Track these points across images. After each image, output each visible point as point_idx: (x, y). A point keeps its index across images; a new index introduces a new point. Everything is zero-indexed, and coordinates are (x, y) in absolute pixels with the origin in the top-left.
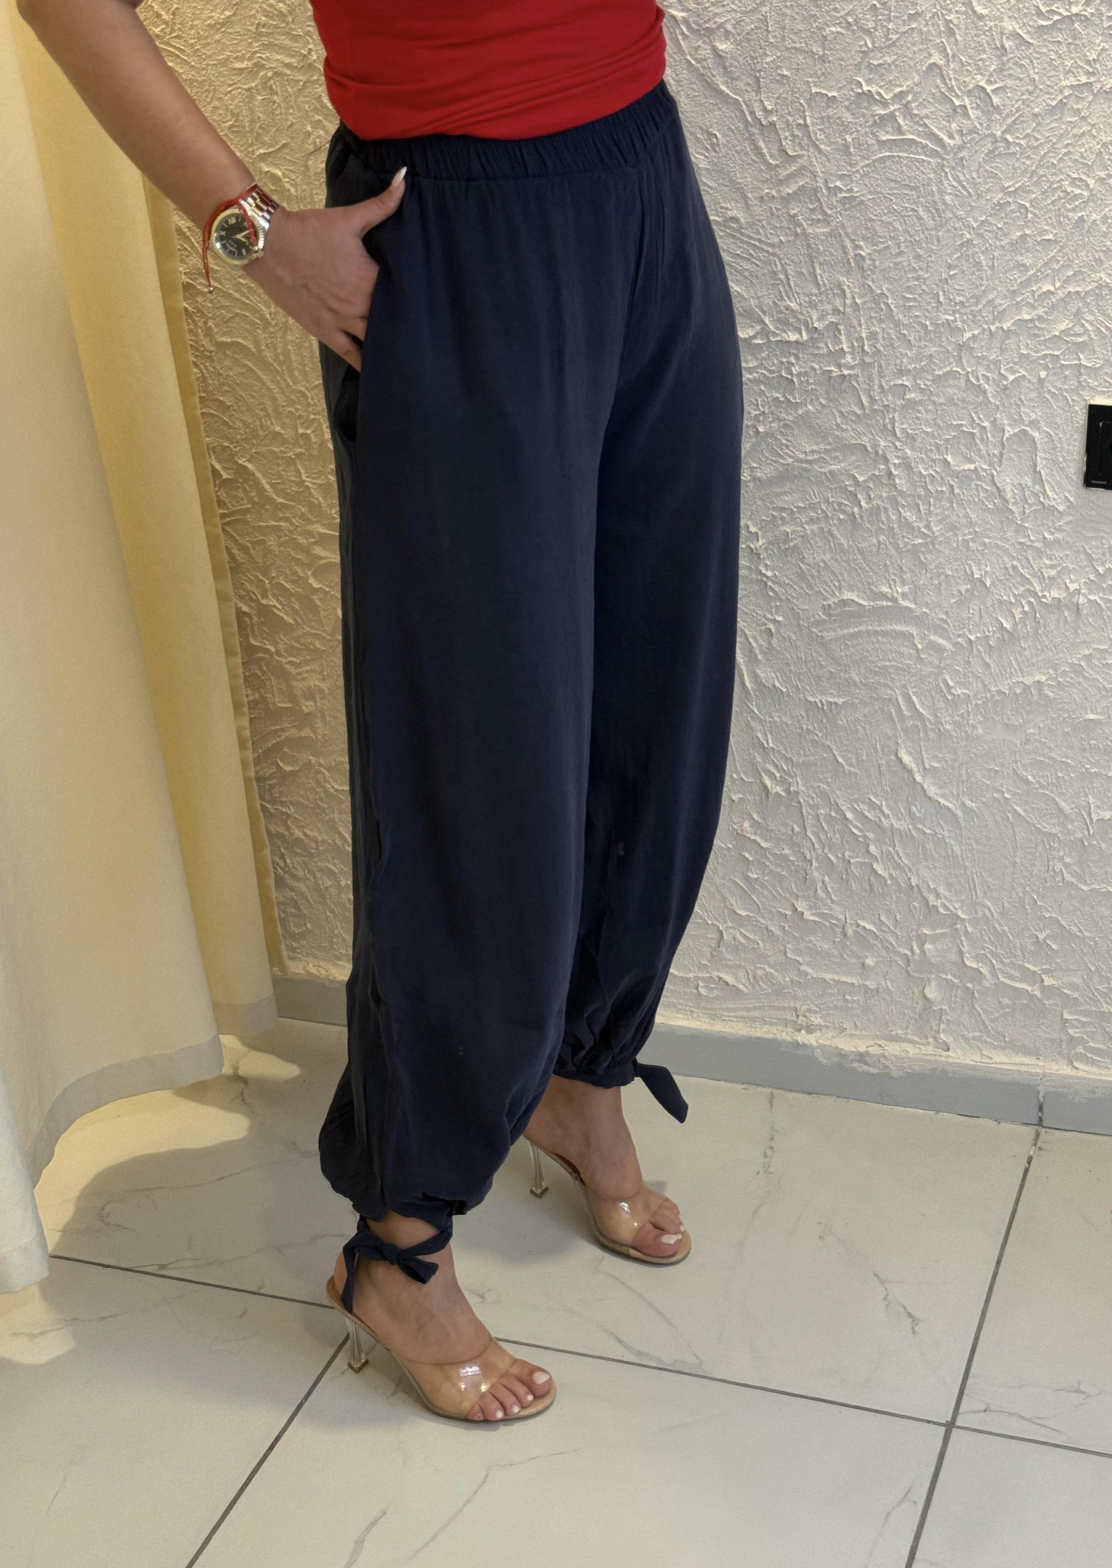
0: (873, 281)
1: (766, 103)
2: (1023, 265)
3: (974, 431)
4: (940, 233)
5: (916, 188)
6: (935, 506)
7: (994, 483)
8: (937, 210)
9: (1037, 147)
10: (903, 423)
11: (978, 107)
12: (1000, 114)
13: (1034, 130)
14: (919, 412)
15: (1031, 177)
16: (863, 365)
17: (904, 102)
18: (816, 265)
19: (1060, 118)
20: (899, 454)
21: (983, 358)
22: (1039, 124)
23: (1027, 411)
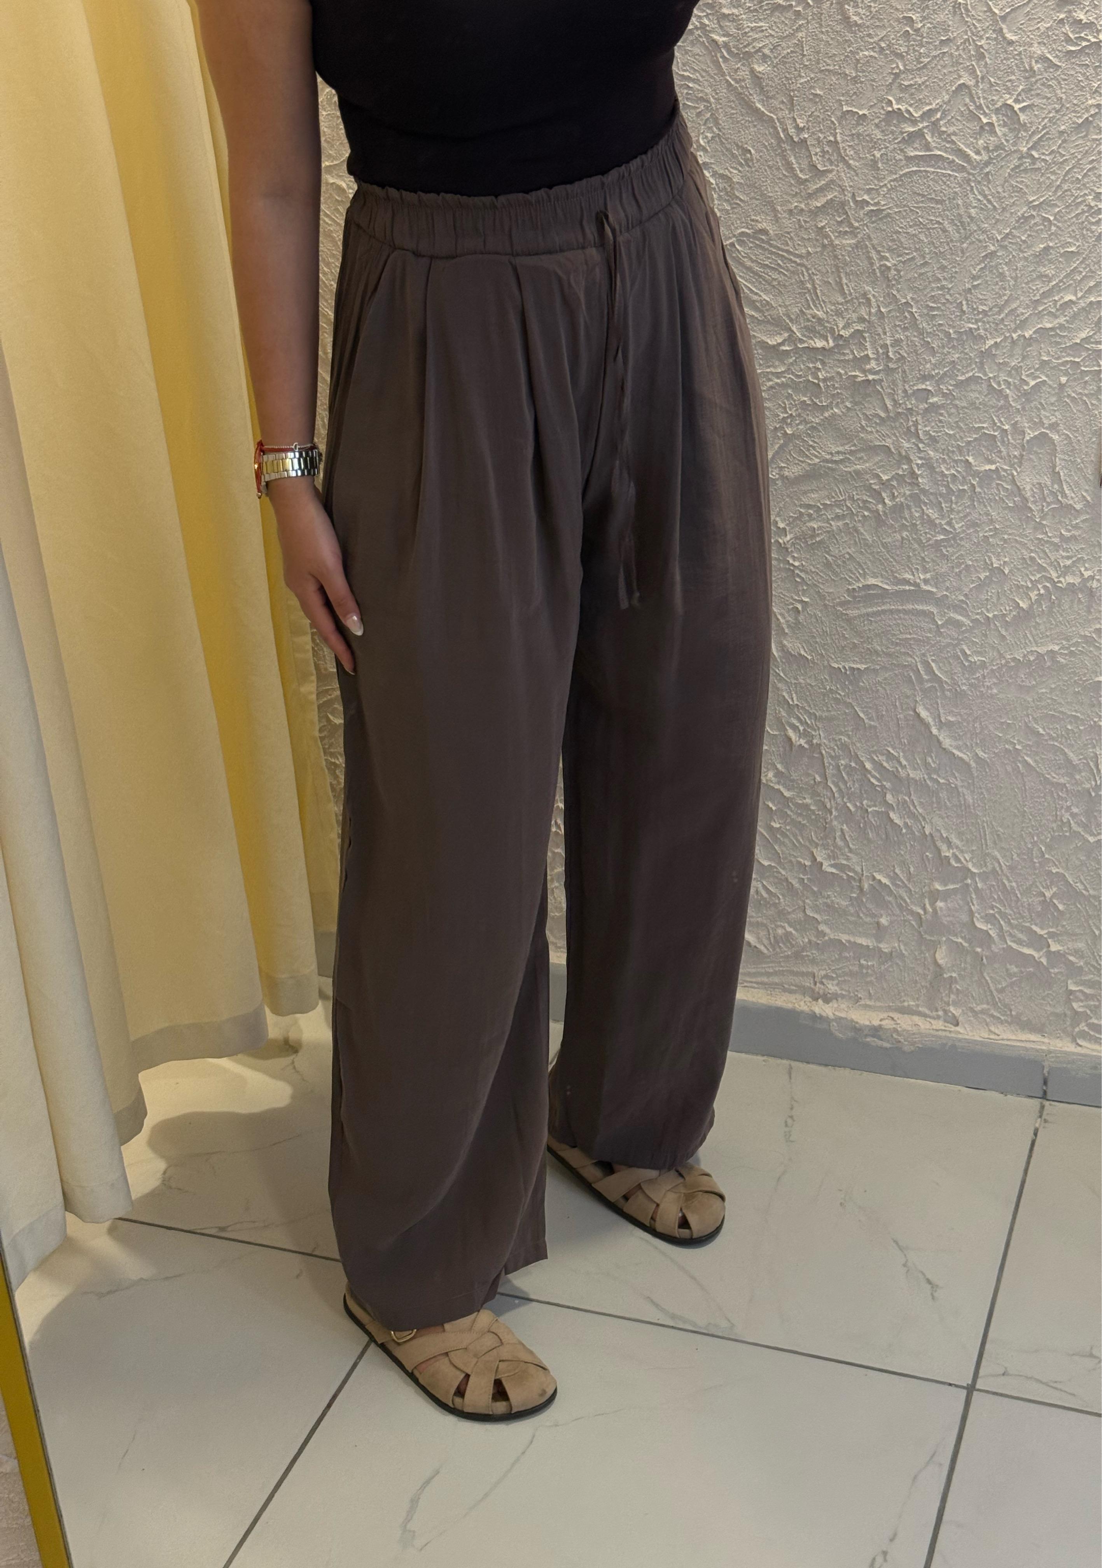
0: (898, 291)
1: (798, 121)
2: (1046, 276)
3: (996, 434)
4: (965, 245)
5: (941, 202)
6: (956, 503)
7: (1013, 481)
8: (962, 223)
9: (1062, 163)
10: (925, 426)
11: (1005, 125)
12: (1026, 131)
13: (1059, 147)
14: (941, 415)
15: (1056, 191)
16: (888, 371)
17: (933, 119)
18: (842, 275)
19: (1086, 136)
20: (922, 455)
21: (1005, 364)
22: (1064, 141)
23: (1048, 414)
